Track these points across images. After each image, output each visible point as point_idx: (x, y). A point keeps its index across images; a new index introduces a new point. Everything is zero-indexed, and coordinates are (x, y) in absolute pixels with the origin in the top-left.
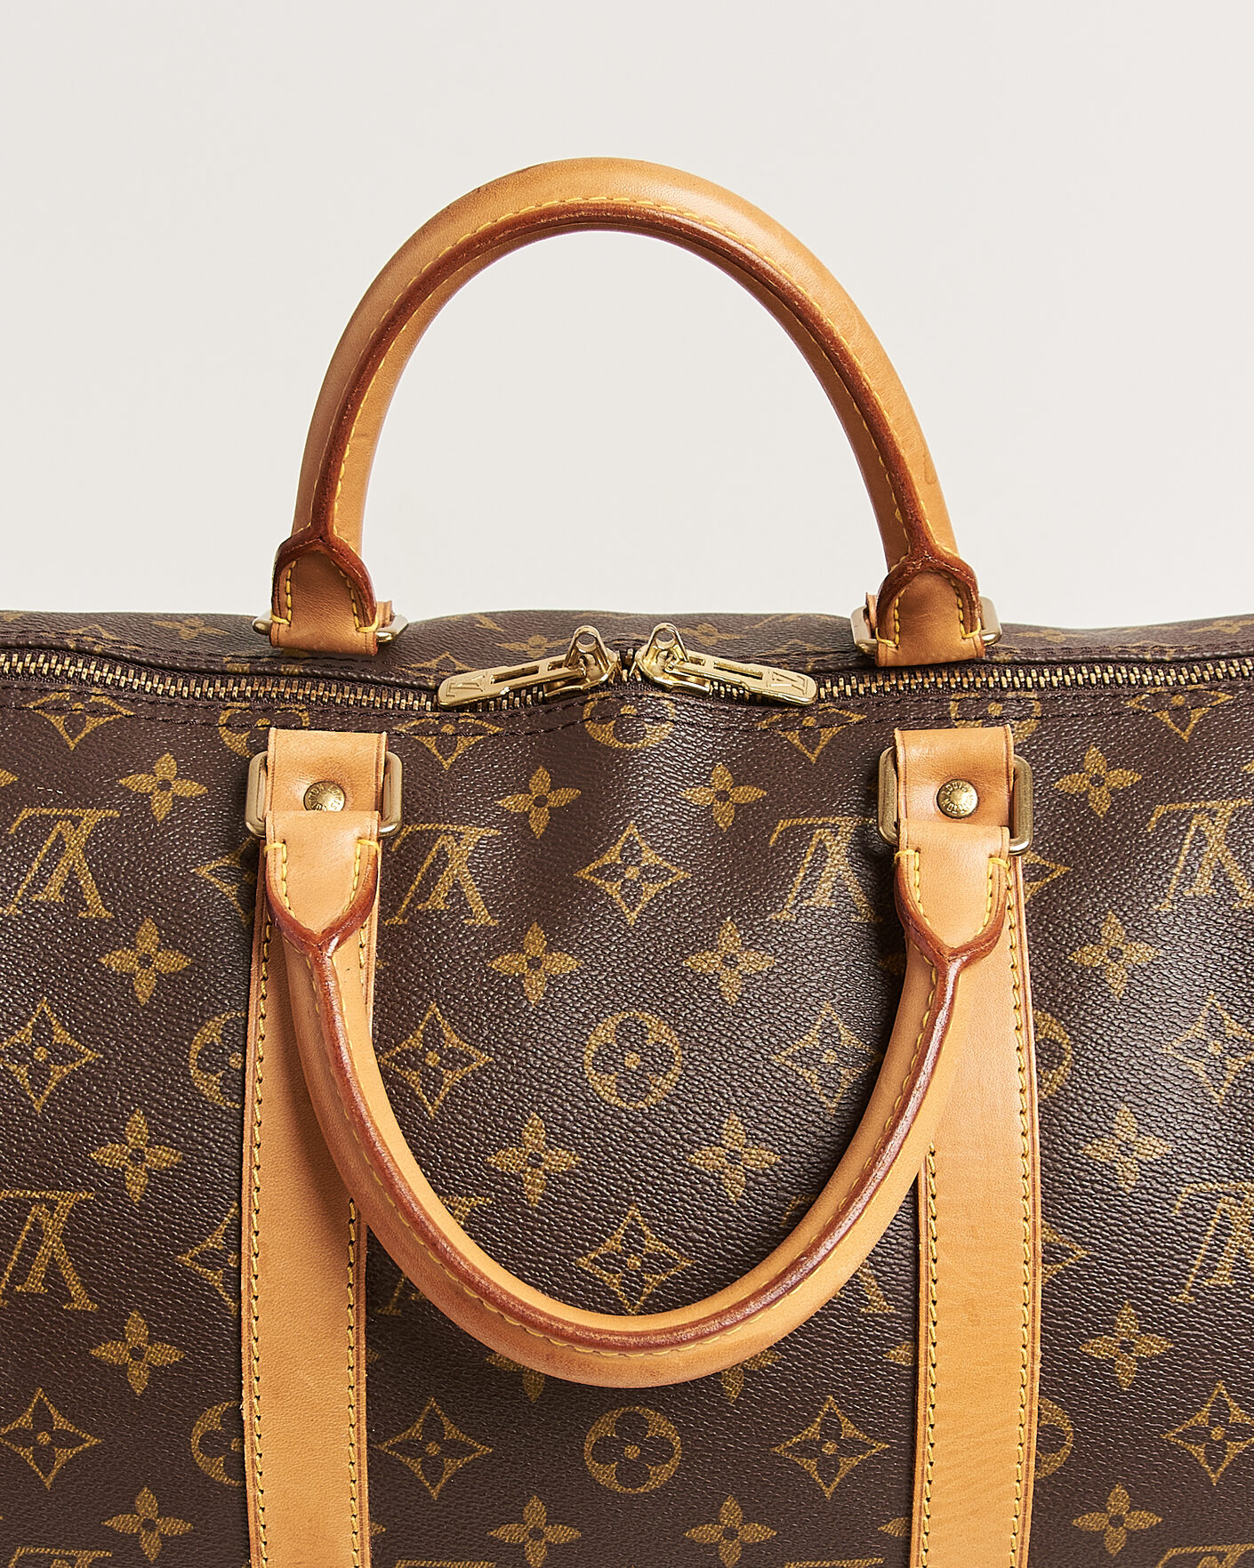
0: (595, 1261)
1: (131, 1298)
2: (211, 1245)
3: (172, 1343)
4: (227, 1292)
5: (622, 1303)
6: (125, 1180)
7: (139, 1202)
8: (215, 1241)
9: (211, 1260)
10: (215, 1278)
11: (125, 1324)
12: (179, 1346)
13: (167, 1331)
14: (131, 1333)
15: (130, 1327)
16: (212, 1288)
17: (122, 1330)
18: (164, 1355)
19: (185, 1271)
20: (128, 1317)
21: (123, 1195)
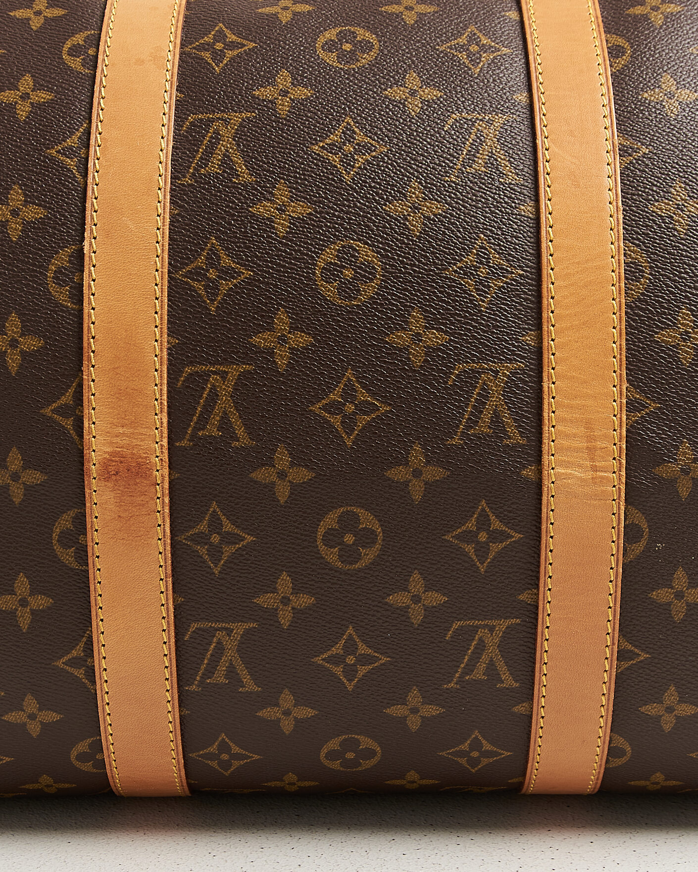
0: (323, 147)
1: (15, 177)
2: (70, 144)
3: (39, 205)
4: (79, 172)
5: (341, 173)
6: (16, 109)
7: (24, 120)
8: (73, 141)
9: (69, 152)
10: (71, 163)
11: (9, 193)
12: (45, 207)
13: (38, 198)
14: (13, 200)
15: (13, 195)
16: (69, 170)
17: (7, 198)
18: (33, 213)
19: (52, 159)
20: (12, 189)
21: (13, 117)
